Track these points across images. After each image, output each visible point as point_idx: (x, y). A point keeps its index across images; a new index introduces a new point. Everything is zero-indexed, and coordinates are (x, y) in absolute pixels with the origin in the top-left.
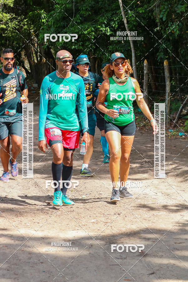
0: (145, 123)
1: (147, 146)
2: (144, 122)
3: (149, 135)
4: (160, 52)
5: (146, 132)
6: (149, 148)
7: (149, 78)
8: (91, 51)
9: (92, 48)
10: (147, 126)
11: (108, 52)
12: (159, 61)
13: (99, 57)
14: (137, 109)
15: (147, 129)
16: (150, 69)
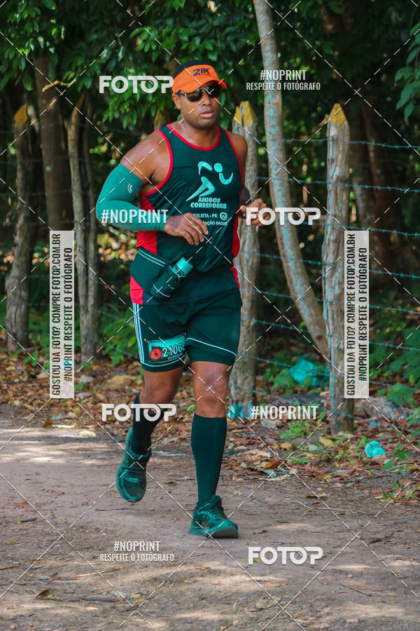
0: (328, 443)
1: (341, 572)
2: (322, 440)
3: (350, 510)
4: (412, 64)
5: (334, 491)
6: (352, 582)
7: (354, 201)
8: (38, 53)
9: (48, 38)
10: (341, 461)
11: (135, 61)
12: (408, 112)
13: (84, 87)
14: (284, 371)
15: (341, 479)
16: (358, 155)
